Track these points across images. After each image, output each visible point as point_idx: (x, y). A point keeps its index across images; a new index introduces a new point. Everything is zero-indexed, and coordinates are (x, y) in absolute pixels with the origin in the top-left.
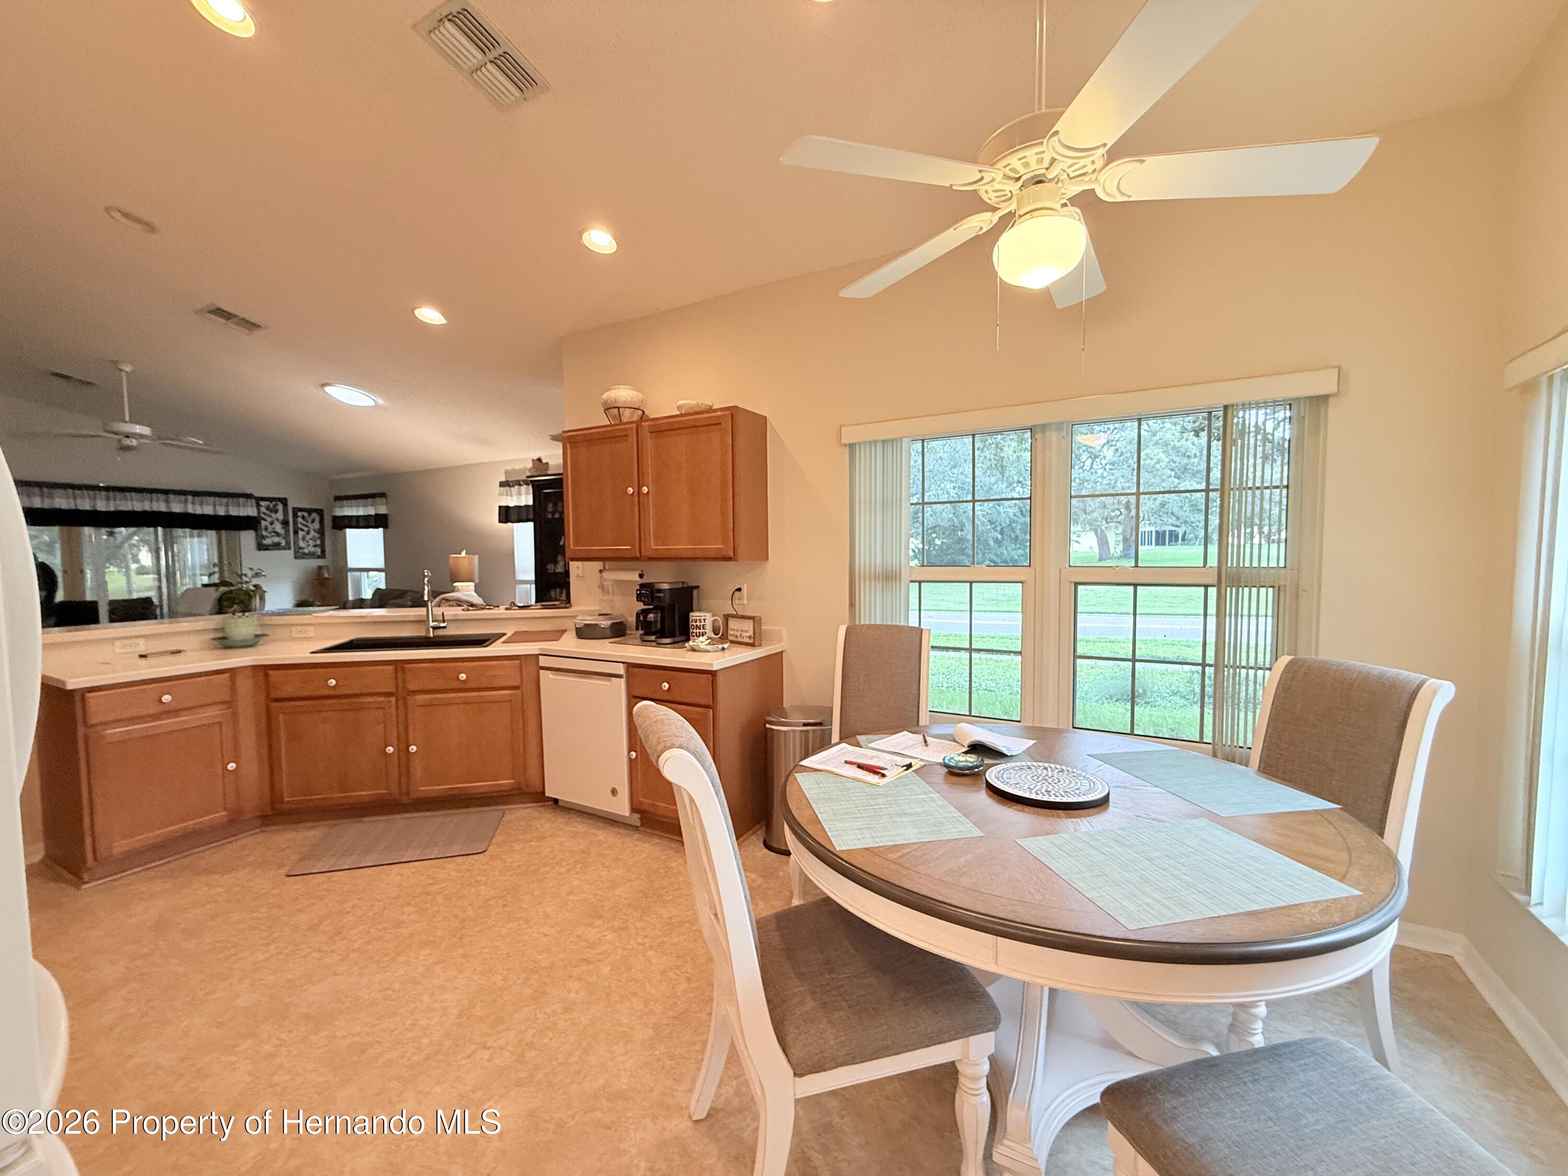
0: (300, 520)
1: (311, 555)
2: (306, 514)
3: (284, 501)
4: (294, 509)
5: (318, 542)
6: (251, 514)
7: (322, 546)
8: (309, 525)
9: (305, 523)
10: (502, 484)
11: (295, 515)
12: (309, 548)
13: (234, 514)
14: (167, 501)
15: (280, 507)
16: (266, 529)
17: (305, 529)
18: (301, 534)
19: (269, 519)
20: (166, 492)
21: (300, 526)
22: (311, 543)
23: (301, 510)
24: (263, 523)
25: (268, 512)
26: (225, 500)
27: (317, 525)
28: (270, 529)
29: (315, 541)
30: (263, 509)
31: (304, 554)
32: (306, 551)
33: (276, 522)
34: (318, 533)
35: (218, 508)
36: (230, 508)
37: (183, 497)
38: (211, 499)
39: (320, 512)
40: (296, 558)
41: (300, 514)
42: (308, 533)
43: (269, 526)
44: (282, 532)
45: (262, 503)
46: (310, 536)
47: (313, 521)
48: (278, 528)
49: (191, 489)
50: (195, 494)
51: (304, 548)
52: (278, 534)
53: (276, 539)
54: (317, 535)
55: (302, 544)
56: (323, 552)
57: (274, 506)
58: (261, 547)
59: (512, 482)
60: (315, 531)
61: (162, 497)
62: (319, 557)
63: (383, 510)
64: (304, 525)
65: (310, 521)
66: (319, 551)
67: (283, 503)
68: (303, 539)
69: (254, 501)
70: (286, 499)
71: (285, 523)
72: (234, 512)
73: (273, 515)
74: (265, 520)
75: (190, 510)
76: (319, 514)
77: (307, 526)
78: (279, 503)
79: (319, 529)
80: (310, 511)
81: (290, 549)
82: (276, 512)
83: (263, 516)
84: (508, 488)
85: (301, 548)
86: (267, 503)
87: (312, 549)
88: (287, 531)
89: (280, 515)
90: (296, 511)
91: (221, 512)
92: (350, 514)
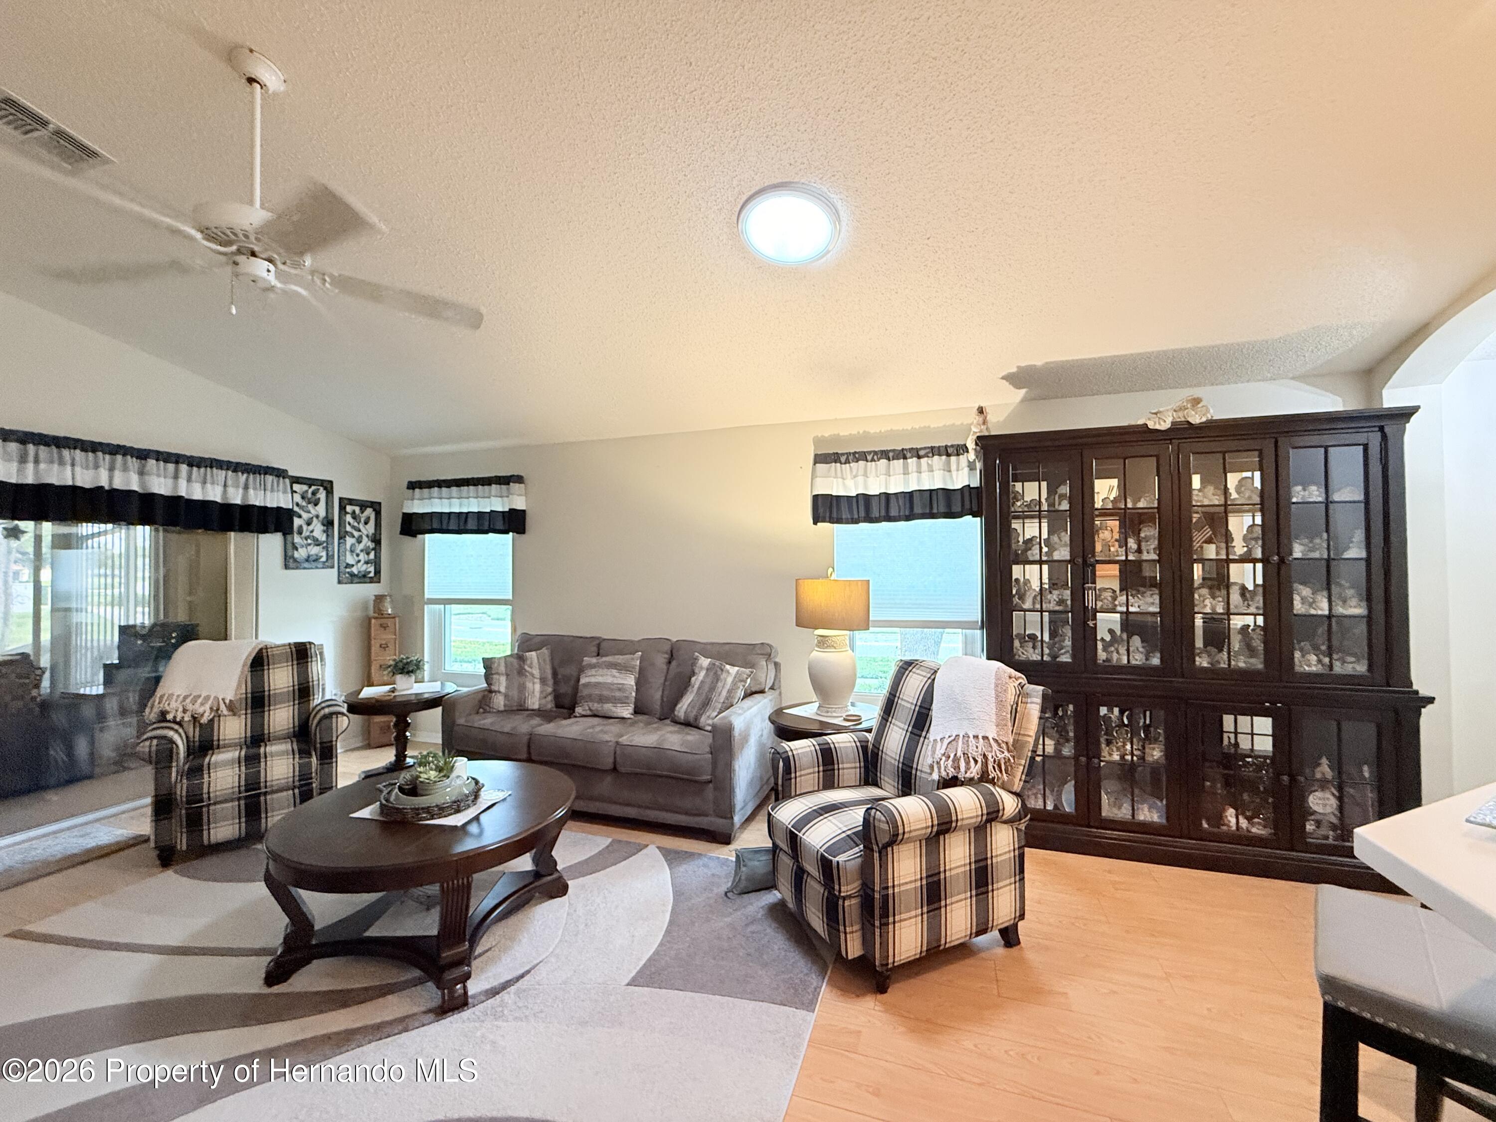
0: (349, 518)
1: (363, 578)
2: (357, 509)
3: (328, 486)
4: (341, 499)
5: (372, 556)
6: (283, 505)
7: (377, 563)
8: (361, 526)
9: (356, 524)
10: (819, 459)
11: (342, 508)
12: (359, 565)
13: (259, 503)
14: (141, 473)
15: (322, 495)
16: (300, 532)
17: (356, 534)
18: (350, 541)
19: (305, 516)
20: (142, 455)
21: (348, 528)
22: (363, 557)
23: (351, 502)
24: (297, 522)
25: (304, 504)
26: (243, 478)
27: (370, 528)
28: (305, 533)
29: (368, 554)
30: (297, 498)
31: (352, 575)
32: (355, 570)
33: (315, 519)
34: (372, 541)
35: (231, 490)
36: (251, 492)
37: (171, 467)
38: (220, 474)
39: (376, 507)
40: (340, 582)
41: (349, 508)
42: (359, 541)
43: (305, 527)
44: (323, 538)
45: (296, 487)
46: (362, 546)
47: (366, 523)
48: (318, 530)
49: (188, 453)
50: (194, 462)
51: (353, 566)
52: (317, 543)
53: (314, 550)
54: (371, 545)
55: (350, 559)
56: (378, 572)
57: (314, 493)
58: (290, 562)
59: (848, 454)
60: (367, 536)
61: (132, 462)
62: (371, 581)
63: (519, 503)
64: (353, 527)
65: (363, 520)
66: (372, 569)
67: (325, 488)
68: (352, 551)
69: (287, 481)
70: (331, 482)
71: (328, 523)
72: (257, 498)
73: (310, 507)
74: (300, 516)
75: (183, 492)
76: (374, 510)
77: (360, 531)
78: (321, 488)
79: (374, 535)
80: (363, 505)
81: (333, 567)
82: (316, 504)
83: (296, 509)
84: (838, 465)
85: (348, 566)
86: (305, 487)
87: (362, 567)
88: (329, 535)
89: (321, 509)
90: (344, 503)
91: (236, 498)
92: (446, 510)
